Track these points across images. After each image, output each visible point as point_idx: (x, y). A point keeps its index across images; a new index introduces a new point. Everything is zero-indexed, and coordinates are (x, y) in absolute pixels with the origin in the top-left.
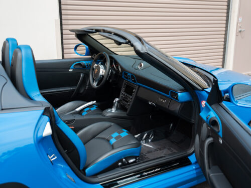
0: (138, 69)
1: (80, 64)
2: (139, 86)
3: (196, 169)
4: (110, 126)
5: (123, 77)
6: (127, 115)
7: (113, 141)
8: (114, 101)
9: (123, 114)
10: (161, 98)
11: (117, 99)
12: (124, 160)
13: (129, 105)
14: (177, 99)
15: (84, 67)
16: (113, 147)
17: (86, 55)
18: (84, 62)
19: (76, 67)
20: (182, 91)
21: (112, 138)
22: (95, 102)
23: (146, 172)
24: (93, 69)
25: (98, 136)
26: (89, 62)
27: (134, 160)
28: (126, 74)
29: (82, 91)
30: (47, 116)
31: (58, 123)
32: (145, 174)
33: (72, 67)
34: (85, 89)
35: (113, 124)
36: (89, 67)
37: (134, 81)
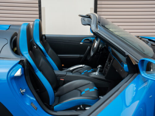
1: (88, 39)
4: (89, 84)
6: (105, 78)
7: (83, 93)
8: (98, 67)
9: (103, 77)
11: (100, 66)
12: (81, 106)
16: (81, 96)
18: (92, 38)
19: (85, 41)
21: (84, 91)
22: (84, 65)
25: (78, 89)
27: (89, 108)
33: (83, 41)
35: (91, 82)
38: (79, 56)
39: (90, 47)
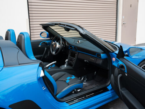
0: (77, 44)
1: (44, 43)
2: (79, 52)
3: (111, 93)
4: (65, 74)
5: (69, 48)
6: (73, 68)
7: (68, 81)
8: (66, 61)
9: (71, 68)
10: (91, 58)
11: (67, 60)
12: (75, 90)
13: (74, 63)
14: (100, 57)
15: (47, 44)
16: (68, 84)
17: (47, 38)
18: (47, 41)
20: (103, 53)
21: (67, 80)
22: (56, 62)
23: (87, 95)
24: (52, 45)
25: (59, 80)
26: (49, 41)
27: (80, 90)
28: (71, 46)
29: (46, 57)
30: (41, 67)
32: (87, 96)
33: (40, 44)
34: (47, 56)
36: (49, 44)
37: (76, 50)
38: (39, 56)
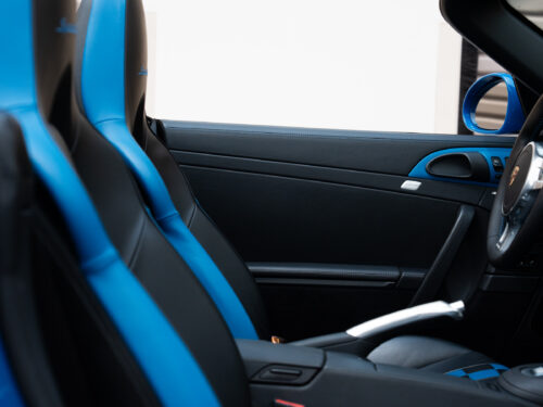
1: (458, 160)
18: (486, 153)
19: (437, 171)
31: (99, 271)
33: (420, 168)
38: (393, 273)
39: (471, 215)
